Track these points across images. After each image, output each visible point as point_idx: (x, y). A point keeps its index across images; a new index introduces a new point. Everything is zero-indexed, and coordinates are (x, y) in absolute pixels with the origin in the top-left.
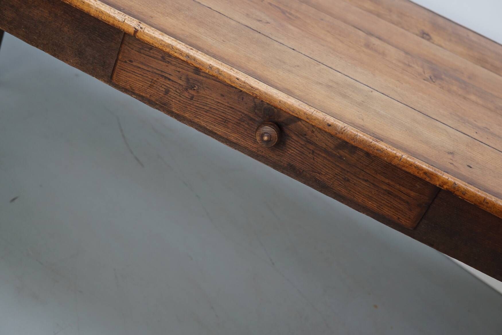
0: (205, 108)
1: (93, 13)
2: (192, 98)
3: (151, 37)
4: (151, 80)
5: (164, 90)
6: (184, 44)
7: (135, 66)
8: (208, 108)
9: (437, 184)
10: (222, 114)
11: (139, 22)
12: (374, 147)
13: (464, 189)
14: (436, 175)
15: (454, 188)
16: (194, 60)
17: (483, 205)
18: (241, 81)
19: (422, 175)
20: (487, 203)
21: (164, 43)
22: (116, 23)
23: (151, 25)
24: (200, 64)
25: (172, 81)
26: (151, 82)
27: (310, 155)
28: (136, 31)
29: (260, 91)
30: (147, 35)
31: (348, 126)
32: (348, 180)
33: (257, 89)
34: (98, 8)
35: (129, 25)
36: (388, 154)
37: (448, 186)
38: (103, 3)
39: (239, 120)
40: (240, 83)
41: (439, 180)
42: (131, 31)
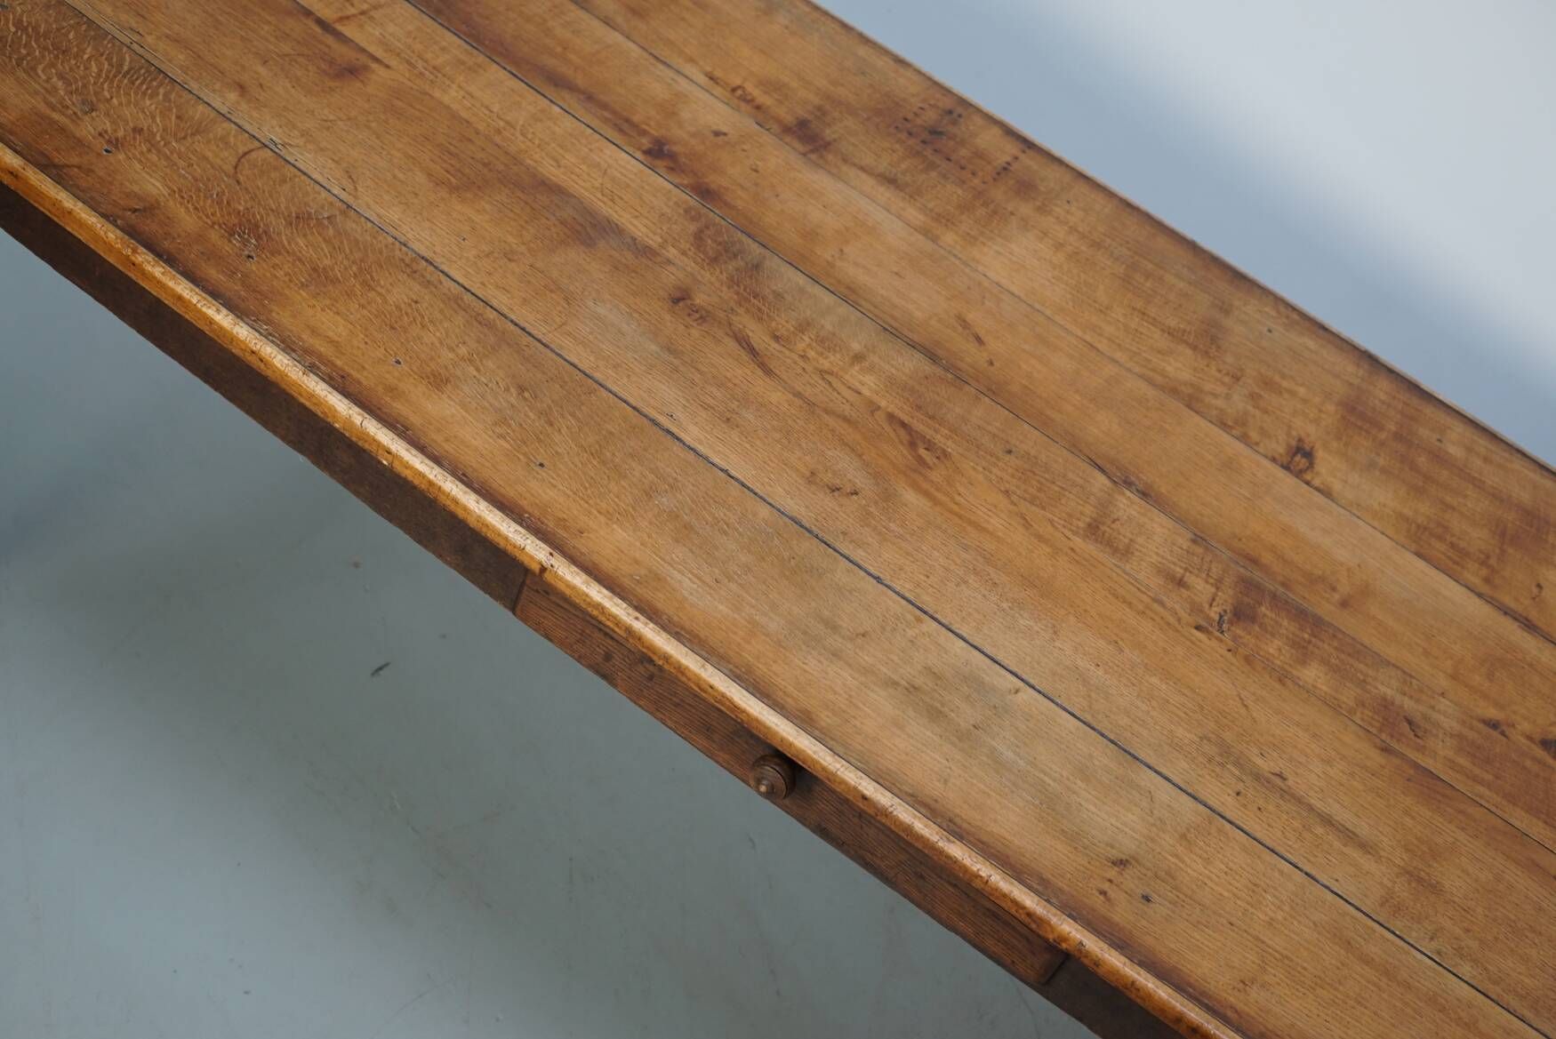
0: (674, 699)
1: (472, 523)
2: (651, 678)
3: (568, 585)
4: (580, 631)
5: (603, 653)
6: (625, 605)
7: (554, 603)
8: (677, 701)
9: (1051, 937)
10: (704, 717)
11: (551, 554)
12: (941, 852)
13: (1097, 956)
14: (1049, 923)
15: (1080, 951)
16: (639, 639)
17: (1131, 991)
18: (717, 691)
19: (1023, 917)
20: (1138, 990)
21: (588, 600)
22: (509, 548)
23: (573, 560)
24: (648, 648)
25: (617, 641)
26: (581, 634)
27: (856, 820)
28: (543, 569)
29: (748, 715)
30: (562, 579)
31: (900, 804)
32: (922, 877)
33: (744, 711)
34: (480, 517)
35: (532, 558)
36: (965, 870)
37: (1069, 945)
38: (491, 507)
39: (731, 733)
40: (716, 694)
41: (1053, 932)
42: (536, 568)
